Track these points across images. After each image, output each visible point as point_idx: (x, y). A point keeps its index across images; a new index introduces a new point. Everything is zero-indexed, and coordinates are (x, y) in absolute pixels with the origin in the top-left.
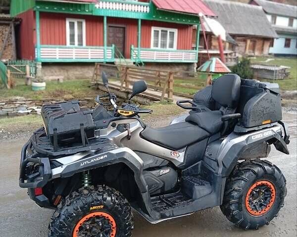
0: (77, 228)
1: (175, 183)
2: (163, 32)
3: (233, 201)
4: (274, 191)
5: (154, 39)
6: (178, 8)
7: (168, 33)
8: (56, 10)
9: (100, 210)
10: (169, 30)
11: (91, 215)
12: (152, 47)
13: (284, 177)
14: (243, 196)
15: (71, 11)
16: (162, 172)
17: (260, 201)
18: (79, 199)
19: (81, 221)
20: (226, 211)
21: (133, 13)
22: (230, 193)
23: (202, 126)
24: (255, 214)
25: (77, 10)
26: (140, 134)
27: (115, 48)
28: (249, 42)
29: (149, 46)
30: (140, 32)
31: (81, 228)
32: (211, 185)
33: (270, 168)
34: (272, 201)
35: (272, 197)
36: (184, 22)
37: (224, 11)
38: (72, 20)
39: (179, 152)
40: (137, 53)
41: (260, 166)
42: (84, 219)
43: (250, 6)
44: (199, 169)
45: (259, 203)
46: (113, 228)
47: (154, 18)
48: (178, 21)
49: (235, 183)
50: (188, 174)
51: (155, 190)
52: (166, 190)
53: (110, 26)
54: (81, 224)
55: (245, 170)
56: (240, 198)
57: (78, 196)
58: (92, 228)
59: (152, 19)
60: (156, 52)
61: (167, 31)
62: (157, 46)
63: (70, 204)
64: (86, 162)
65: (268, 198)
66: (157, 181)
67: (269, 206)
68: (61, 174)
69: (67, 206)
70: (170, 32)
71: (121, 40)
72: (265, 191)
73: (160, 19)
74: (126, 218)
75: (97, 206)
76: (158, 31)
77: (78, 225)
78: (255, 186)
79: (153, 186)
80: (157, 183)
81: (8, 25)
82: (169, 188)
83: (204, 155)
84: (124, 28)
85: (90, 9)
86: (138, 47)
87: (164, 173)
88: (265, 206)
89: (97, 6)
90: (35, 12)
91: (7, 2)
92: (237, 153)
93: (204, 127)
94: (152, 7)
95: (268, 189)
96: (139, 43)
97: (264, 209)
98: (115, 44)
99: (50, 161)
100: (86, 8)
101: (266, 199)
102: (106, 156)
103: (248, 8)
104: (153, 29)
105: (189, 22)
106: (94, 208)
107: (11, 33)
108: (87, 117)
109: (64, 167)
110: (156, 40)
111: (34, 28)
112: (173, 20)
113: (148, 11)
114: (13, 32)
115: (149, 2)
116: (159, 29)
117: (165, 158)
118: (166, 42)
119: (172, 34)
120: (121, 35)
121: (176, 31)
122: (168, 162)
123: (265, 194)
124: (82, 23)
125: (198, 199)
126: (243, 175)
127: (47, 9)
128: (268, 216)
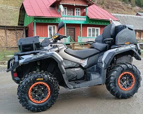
0: (30, 89)
1: (83, 75)
2: (93, 30)
3: (111, 81)
4: (134, 78)
5: (89, 33)
6: (100, 18)
7: (95, 30)
8: (43, 21)
9: (41, 81)
10: (96, 28)
11: (37, 83)
12: (88, 36)
13: (139, 71)
14: (116, 79)
15: (50, 22)
16: (76, 69)
17: (127, 84)
18: (31, 75)
19: (33, 86)
20: (109, 88)
21: (78, 21)
22: (109, 77)
23: (96, 48)
24: (124, 90)
25: (52, 21)
26: (65, 51)
27: (70, 37)
28: (137, 33)
29: (86, 36)
30: (81, 30)
31: (33, 90)
32: (100, 74)
33: (131, 66)
34: (133, 83)
35: (133, 81)
36: (103, 24)
37: (124, 19)
38: (50, 26)
39: (85, 60)
40: (80, 40)
41: (125, 64)
42: (34, 85)
43: (137, 16)
44: (95, 69)
45: (126, 85)
46: (49, 91)
47: (88, 23)
48: (100, 24)
49: (112, 73)
50: (89, 71)
51: (72, 78)
52: (78, 78)
53: (67, 28)
54: (32, 87)
55: (117, 66)
56: (115, 80)
57: (31, 74)
58: (38, 91)
59: (87, 24)
60: (89, 39)
61: (95, 29)
62: (90, 36)
63: (27, 77)
64: (34, 57)
65: (131, 82)
66: (74, 74)
67: (132, 86)
68: (23, 63)
69: (26, 78)
70: (96, 29)
71: (73, 34)
72: (129, 78)
73: (91, 23)
74: (55, 86)
75: (40, 78)
76: (90, 29)
77: (31, 88)
78: (122, 74)
79: (71, 76)
80: (73, 74)
81: (22, 30)
82: (80, 78)
83: (97, 62)
84: (74, 28)
85: (58, 21)
86: (81, 37)
87: (77, 70)
88: (130, 86)
89: (61, 19)
90: (34, 23)
91: (23, 21)
92: (111, 56)
93: (97, 48)
94: (87, 18)
95: (131, 77)
96: (81, 35)
97: (129, 88)
98: (70, 36)
99: (18, 57)
100: (57, 20)
101: (130, 82)
102: (44, 54)
103: (136, 17)
104: (88, 28)
105: (105, 24)
106: (39, 79)
107: (24, 34)
108: (36, 39)
109: (24, 59)
110: (90, 33)
111: (33, 30)
112: (97, 24)
113: (85, 20)
114: (25, 33)
115: (85, 16)
116: (91, 28)
117: (78, 63)
118: (95, 34)
119: (97, 30)
120: (73, 32)
121: (99, 29)
122: (79, 65)
123: (129, 80)
124: (55, 27)
125: (93, 80)
126: (116, 68)
127: (39, 21)
128: (131, 91)
